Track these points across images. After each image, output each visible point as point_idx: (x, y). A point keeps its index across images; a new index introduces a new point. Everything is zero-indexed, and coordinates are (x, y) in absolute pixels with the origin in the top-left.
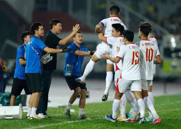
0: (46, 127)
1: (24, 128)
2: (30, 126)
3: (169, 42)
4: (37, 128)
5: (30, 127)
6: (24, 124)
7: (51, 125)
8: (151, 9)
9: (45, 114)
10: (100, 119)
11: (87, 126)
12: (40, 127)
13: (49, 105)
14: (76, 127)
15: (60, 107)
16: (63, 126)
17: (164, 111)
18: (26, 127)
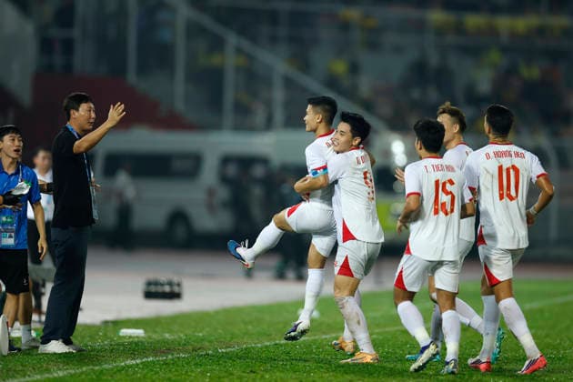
0: (72, 375)
1: (13, 377)
2: (29, 373)
3: (388, 153)
4: (48, 378)
5: (29, 376)
6: (14, 368)
7: (84, 369)
8: (340, 67)
9: (68, 342)
10: (210, 352)
11: (176, 373)
12: (56, 375)
13: (83, 318)
14: (149, 375)
15: (106, 323)
16: (115, 373)
17: (377, 331)
18: (18, 376)
